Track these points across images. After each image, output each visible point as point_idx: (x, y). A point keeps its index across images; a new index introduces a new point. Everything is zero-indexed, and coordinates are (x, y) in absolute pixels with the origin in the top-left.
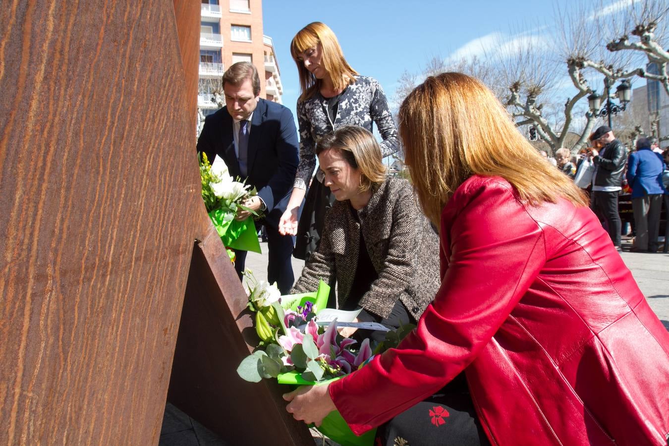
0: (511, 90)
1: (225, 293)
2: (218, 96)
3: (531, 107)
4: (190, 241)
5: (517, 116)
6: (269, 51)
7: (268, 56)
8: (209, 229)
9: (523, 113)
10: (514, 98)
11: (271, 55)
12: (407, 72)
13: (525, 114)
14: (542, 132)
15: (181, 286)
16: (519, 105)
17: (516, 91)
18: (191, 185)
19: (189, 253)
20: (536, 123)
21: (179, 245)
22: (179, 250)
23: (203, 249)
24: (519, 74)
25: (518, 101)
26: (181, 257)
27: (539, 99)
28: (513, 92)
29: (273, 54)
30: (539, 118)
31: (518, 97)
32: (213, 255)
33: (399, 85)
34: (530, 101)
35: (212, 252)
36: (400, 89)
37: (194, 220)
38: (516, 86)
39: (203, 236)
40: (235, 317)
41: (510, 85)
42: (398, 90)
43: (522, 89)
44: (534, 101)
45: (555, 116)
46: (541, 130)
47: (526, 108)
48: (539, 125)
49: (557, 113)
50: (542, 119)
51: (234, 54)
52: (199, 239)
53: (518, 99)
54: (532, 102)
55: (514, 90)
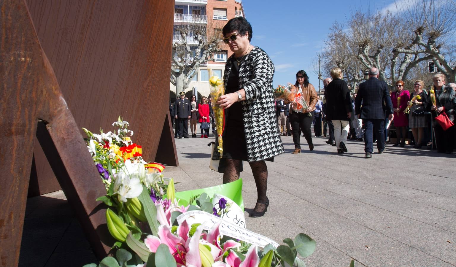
0: (416, 32)
1: (76, 183)
2: (199, 35)
3: (432, 46)
4: (30, 121)
5: (420, 53)
6: (239, 7)
7: (238, 11)
8: (59, 109)
9: (425, 51)
10: (418, 39)
11: (240, 10)
12: (336, 22)
13: (426, 51)
14: (440, 66)
15: (20, 172)
16: (422, 44)
17: (420, 34)
18: (22, 52)
19: (29, 134)
20: (435, 59)
21: (10, 125)
22: (10, 130)
23: (50, 131)
24: (422, 21)
25: (421, 41)
26: (16, 139)
27: (438, 41)
28: (417, 35)
29: (241, 9)
30: (438, 55)
31: (421, 38)
32: (63, 139)
33: (330, 32)
34: (431, 42)
35: (62, 136)
36: (331, 34)
37: (34, 95)
38: (420, 30)
39: (51, 117)
40: (89, 212)
41: (415, 29)
42: (330, 35)
43: (425, 33)
44: (434, 41)
45: (450, 55)
46: (439, 64)
47: (428, 47)
48: (438, 60)
49: (452, 53)
50: (440, 56)
51: (215, 9)
52: (46, 119)
53: (421, 40)
54: (432, 42)
55: (418, 33)
